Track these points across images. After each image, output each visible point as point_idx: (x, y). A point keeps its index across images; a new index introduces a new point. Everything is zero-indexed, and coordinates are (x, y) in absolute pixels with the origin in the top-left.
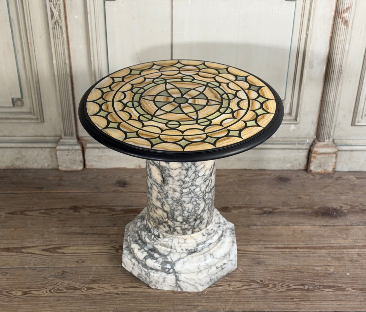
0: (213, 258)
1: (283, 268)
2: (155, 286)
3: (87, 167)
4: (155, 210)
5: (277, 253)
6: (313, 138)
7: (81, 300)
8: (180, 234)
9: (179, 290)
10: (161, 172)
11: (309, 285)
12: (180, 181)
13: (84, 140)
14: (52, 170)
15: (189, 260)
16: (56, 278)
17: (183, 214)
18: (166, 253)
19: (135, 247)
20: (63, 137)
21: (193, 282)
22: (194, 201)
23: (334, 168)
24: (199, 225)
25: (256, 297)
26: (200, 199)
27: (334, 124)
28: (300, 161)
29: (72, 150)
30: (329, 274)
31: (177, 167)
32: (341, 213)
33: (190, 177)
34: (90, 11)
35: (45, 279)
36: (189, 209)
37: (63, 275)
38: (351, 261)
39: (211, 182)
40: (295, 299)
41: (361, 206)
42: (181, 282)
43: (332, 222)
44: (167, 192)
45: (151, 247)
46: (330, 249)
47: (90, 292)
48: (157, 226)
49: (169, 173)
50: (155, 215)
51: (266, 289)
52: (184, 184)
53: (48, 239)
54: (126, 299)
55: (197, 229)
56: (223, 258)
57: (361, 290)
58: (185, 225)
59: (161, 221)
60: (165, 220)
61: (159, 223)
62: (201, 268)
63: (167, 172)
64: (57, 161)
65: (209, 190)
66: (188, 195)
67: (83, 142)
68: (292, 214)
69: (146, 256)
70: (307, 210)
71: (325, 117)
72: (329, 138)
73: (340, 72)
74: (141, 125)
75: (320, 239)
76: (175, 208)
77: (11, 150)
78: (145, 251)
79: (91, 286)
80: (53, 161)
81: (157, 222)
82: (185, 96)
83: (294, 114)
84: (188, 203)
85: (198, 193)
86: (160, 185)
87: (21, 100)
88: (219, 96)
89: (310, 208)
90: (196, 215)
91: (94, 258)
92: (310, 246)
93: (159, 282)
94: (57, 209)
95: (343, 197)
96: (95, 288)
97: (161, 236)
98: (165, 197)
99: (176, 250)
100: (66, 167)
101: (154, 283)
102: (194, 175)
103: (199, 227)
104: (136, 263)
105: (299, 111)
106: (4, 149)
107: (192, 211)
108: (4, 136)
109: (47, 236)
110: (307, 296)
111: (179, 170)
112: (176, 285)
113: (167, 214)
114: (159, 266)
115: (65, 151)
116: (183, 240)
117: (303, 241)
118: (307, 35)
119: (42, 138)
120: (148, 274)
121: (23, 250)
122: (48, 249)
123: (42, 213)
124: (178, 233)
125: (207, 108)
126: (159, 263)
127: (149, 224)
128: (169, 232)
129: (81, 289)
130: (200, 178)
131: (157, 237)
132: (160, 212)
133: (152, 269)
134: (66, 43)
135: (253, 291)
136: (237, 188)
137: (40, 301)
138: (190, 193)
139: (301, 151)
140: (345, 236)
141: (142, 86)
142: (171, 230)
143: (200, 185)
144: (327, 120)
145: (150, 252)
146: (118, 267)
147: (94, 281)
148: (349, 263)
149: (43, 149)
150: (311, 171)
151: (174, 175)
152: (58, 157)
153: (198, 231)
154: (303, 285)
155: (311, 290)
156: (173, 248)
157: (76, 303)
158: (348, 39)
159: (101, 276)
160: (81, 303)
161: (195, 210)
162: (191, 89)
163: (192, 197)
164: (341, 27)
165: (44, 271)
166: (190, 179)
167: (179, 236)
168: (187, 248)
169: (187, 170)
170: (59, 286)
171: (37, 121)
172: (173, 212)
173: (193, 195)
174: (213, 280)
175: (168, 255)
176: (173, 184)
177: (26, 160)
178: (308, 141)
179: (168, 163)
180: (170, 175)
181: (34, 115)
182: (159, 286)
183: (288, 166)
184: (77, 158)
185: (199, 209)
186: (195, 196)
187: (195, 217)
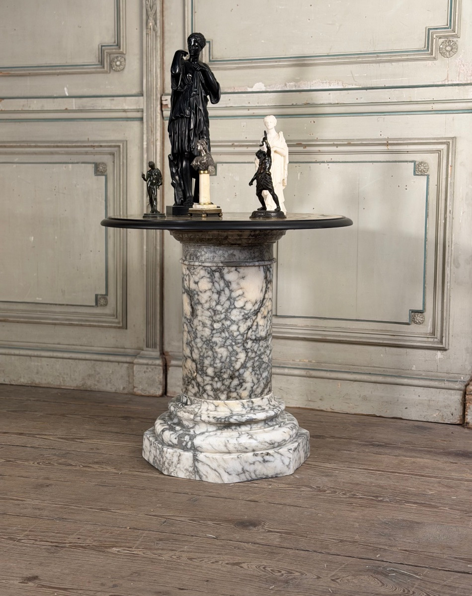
1: (359, 482)
2: (168, 469)
3: (168, 394)
4: (185, 363)
5: (362, 472)
8: (211, 398)
9: (198, 478)
10: (190, 299)
11: (385, 498)
12: (210, 310)
13: (169, 355)
14: (127, 394)
15: (216, 435)
16: (55, 456)
18: (191, 425)
22: (229, 345)
24: (238, 388)
25: (298, 496)
26: (239, 346)
28: (453, 410)
29: (151, 365)
30: (425, 495)
31: (207, 288)
33: (222, 305)
35: (42, 455)
36: (222, 357)
39: (257, 326)
40: (354, 505)
44: (196, 329)
46: (445, 479)
47: (85, 469)
48: (186, 389)
49: (198, 299)
51: (320, 493)
52: (215, 314)
53: (73, 432)
54: (124, 477)
55: (234, 395)
57: (463, 511)
58: (217, 382)
59: (190, 378)
60: (193, 376)
61: (188, 382)
63: (196, 296)
64: (133, 380)
65: (254, 338)
66: (221, 333)
67: (167, 357)
68: (412, 450)
70: (436, 450)
75: (436, 471)
76: (204, 354)
77: (84, 362)
79: (91, 465)
80: (129, 382)
84: (220, 347)
85: (235, 334)
89: (443, 449)
91: (114, 449)
94: (105, 416)
96: (93, 467)
98: (194, 338)
99: (201, 417)
100: (142, 390)
102: (228, 303)
103: (237, 391)
108: (81, 345)
109: (74, 430)
111: (209, 294)
112: (194, 469)
113: (196, 365)
115: (143, 366)
116: (213, 407)
117: (409, 469)
118: (445, 219)
119: (122, 350)
120: (162, 452)
122: (66, 438)
123: (85, 417)
124: (208, 395)
126: (178, 434)
128: (198, 395)
129: (76, 466)
130: (236, 310)
131: (184, 405)
132: (189, 364)
135: (299, 492)
138: (224, 331)
139: (453, 392)
142: (199, 390)
143: (238, 322)
145: (172, 425)
147: (97, 463)
149: (121, 364)
150: (468, 423)
151: (203, 301)
152: (135, 374)
154: (376, 497)
159: (110, 461)
161: (230, 360)
163: (226, 339)
166: (223, 309)
169: (219, 293)
171: (118, 325)
172: (203, 360)
173: (227, 335)
174: (247, 474)
175: (193, 428)
176: (203, 315)
177: (99, 378)
178: (462, 378)
179: (196, 283)
180: (199, 301)
181: (117, 318)
182: (172, 470)
183: (435, 415)
184: (157, 378)
185: (237, 361)
186: (230, 338)
187: (231, 373)
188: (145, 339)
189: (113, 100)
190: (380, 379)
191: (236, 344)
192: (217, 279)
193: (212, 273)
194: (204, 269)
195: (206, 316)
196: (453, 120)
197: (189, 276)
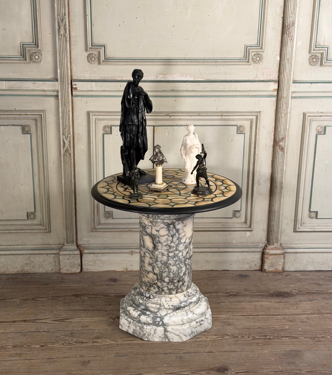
0: (193, 314)
1: (249, 327)
2: (148, 338)
3: (83, 271)
4: (147, 275)
5: (243, 318)
6: (264, 243)
7: (88, 349)
8: (167, 294)
9: (167, 340)
10: (152, 240)
11: (269, 336)
12: (167, 246)
13: (82, 247)
14: (54, 273)
15: (174, 315)
16: (66, 336)
17: (169, 275)
18: (156, 311)
19: (131, 309)
20: (65, 244)
21: (178, 333)
22: (178, 264)
23: (283, 268)
24: (182, 286)
25: (228, 344)
26: (182, 263)
27: (280, 230)
28: (256, 263)
29: (72, 255)
30: (285, 329)
31: (165, 234)
32: (292, 294)
33: (174, 243)
34: (93, 142)
35: (58, 337)
36: (174, 271)
37: (72, 334)
38: (302, 322)
39: (190, 250)
40: (260, 344)
41: (307, 291)
42: (169, 333)
43: (285, 300)
44: (157, 257)
45: (143, 307)
46: (284, 315)
47: (95, 344)
48: (148, 289)
49: (158, 240)
50: (147, 280)
51: (237, 339)
52: (170, 248)
53: (56, 314)
54: (125, 347)
55: (180, 290)
56: (201, 315)
57: (311, 338)
58: (170, 285)
59: (151, 283)
60: (155, 282)
61: (150, 285)
62: (185, 321)
63: (157, 238)
64: (60, 265)
65: (189, 257)
66: (173, 258)
68: (253, 296)
69: (140, 314)
70: (264, 293)
71: (273, 224)
72: (277, 242)
73: (282, 188)
75: (276, 310)
76: (163, 270)
77: (22, 256)
78: (139, 311)
79: (96, 340)
80: (56, 266)
81: (149, 285)
83: (248, 222)
84: (173, 266)
85: (181, 257)
86: (151, 252)
87: (34, 213)
89: (267, 292)
90: (179, 277)
91: (96, 324)
92: (268, 314)
93: (151, 334)
94: (62, 296)
95: (292, 286)
96: (99, 342)
97: (152, 297)
98: (155, 261)
99: (164, 306)
100: (66, 270)
101: (146, 335)
102: (178, 241)
103: (181, 288)
104: (132, 321)
105: (252, 220)
106: (17, 256)
107: (176, 273)
108: (17, 245)
109: (56, 312)
110: (269, 342)
111: (166, 237)
112: (165, 336)
113: (157, 276)
114: (151, 320)
115: (67, 256)
116: (169, 299)
117: (263, 311)
118: (254, 159)
119: (48, 246)
120: (142, 328)
121: (37, 321)
122: (58, 320)
123: (50, 299)
124: (165, 293)
126: (150, 317)
127: (141, 289)
128: (158, 293)
129: (87, 342)
130: (182, 244)
131: (148, 299)
132: (151, 275)
133: (145, 324)
134: (73, 166)
135: (226, 340)
136: (207, 282)
137: (55, 350)
138: (175, 257)
139: (256, 253)
140: (295, 308)
142: (159, 290)
143: (182, 251)
144: (274, 227)
145: (143, 311)
146: (116, 329)
147: (97, 338)
148: (301, 323)
149: (49, 255)
150: (265, 270)
151: (162, 241)
152: (61, 261)
153: (181, 292)
154: (265, 336)
155: (272, 339)
156: (162, 304)
157: (85, 350)
158: (285, 161)
159: (103, 335)
161: (178, 272)
163: (176, 261)
164: (280, 153)
165: (56, 333)
166: (175, 245)
167: (166, 296)
168: (172, 304)
169: (172, 236)
170: (70, 341)
171: (46, 231)
172: (162, 274)
173: (177, 259)
174: (193, 333)
175: (158, 312)
176: (162, 249)
177: (33, 265)
178: (261, 245)
179: (158, 231)
180: (160, 242)
181: (44, 226)
182: (150, 338)
183: (246, 267)
184: (76, 262)
185: (181, 272)
186: (178, 260)
187: (178, 279)
188: (65, 238)
189: (35, 83)
190: (216, 250)
191: (181, 263)
192: (171, 229)
193: (168, 225)
194: (163, 223)
195: (164, 250)
196: (259, 101)
197: (151, 227)
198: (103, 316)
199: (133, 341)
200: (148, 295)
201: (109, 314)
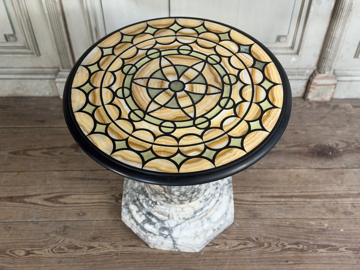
0: (210, 222)
2: (153, 246)
5: (273, 203)
6: (313, 69)
7: (81, 262)
8: (178, 204)
9: (177, 250)
11: (303, 244)
14: (54, 98)
17: (180, 190)
19: (133, 208)
20: (61, 69)
21: (190, 246)
23: (332, 97)
24: (197, 195)
25: (251, 259)
28: (299, 90)
30: (324, 230)
32: (337, 152)
35: (48, 235)
37: (64, 230)
38: (345, 213)
40: (290, 262)
41: (356, 144)
42: (179, 246)
43: (329, 163)
46: (325, 198)
47: (91, 252)
51: (261, 249)
53: (50, 186)
54: (126, 260)
56: (219, 220)
57: (354, 250)
60: (161, 193)
62: (198, 234)
64: (58, 91)
68: (289, 154)
69: (144, 220)
70: (303, 148)
72: (330, 70)
73: (350, 10)
74: (132, 129)
79: (92, 244)
82: (181, 79)
83: (296, 48)
87: (14, 35)
88: (219, 79)
89: (307, 146)
90: (193, 189)
91: (95, 210)
92: (305, 194)
94: (58, 147)
95: (339, 132)
96: (95, 248)
97: (158, 203)
99: (173, 218)
101: (152, 244)
104: (135, 224)
105: (302, 46)
108: (2, 68)
110: (302, 257)
112: (174, 247)
114: (157, 232)
117: (299, 189)
119: (41, 70)
121: (26, 200)
122: (50, 198)
123: (44, 153)
124: (175, 203)
125: (206, 99)
126: (156, 229)
128: (166, 202)
129: (82, 248)
131: (154, 204)
135: (248, 251)
137: (42, 263)
139: (300, 81)
140: (339, 182)
141: (133, 63)
142: (168, 200)
145: (148, 215)
146: (118, 220)
147: (94, 239)
148: (343, 216)
150: (308, 99)
154: (297, 244)
156: (171, 216)
157: (77, 265)
159: (101, 232)
160: (82, 265)
162: (189, 68)
165: (46, 225)
167: (176, 206)
168: (184, 217)
170: (61, 245)
172: (170, 189)
174: (209, 241)
175: (166, 221)
177: (26, 89)
178: (307, 71)
182: (157, 247)
198: (105, 193)
199: (136, 248)
200: (154, 199)
201: (112, 188)
